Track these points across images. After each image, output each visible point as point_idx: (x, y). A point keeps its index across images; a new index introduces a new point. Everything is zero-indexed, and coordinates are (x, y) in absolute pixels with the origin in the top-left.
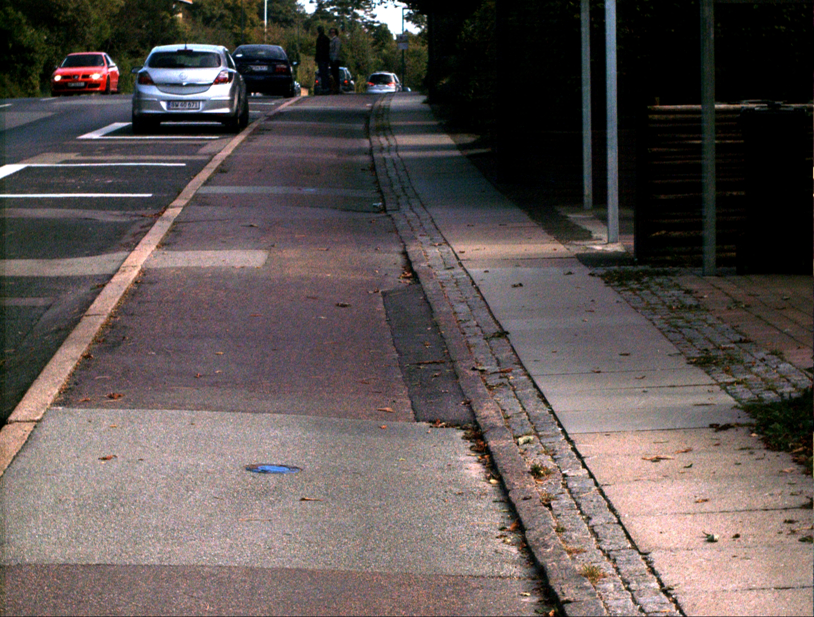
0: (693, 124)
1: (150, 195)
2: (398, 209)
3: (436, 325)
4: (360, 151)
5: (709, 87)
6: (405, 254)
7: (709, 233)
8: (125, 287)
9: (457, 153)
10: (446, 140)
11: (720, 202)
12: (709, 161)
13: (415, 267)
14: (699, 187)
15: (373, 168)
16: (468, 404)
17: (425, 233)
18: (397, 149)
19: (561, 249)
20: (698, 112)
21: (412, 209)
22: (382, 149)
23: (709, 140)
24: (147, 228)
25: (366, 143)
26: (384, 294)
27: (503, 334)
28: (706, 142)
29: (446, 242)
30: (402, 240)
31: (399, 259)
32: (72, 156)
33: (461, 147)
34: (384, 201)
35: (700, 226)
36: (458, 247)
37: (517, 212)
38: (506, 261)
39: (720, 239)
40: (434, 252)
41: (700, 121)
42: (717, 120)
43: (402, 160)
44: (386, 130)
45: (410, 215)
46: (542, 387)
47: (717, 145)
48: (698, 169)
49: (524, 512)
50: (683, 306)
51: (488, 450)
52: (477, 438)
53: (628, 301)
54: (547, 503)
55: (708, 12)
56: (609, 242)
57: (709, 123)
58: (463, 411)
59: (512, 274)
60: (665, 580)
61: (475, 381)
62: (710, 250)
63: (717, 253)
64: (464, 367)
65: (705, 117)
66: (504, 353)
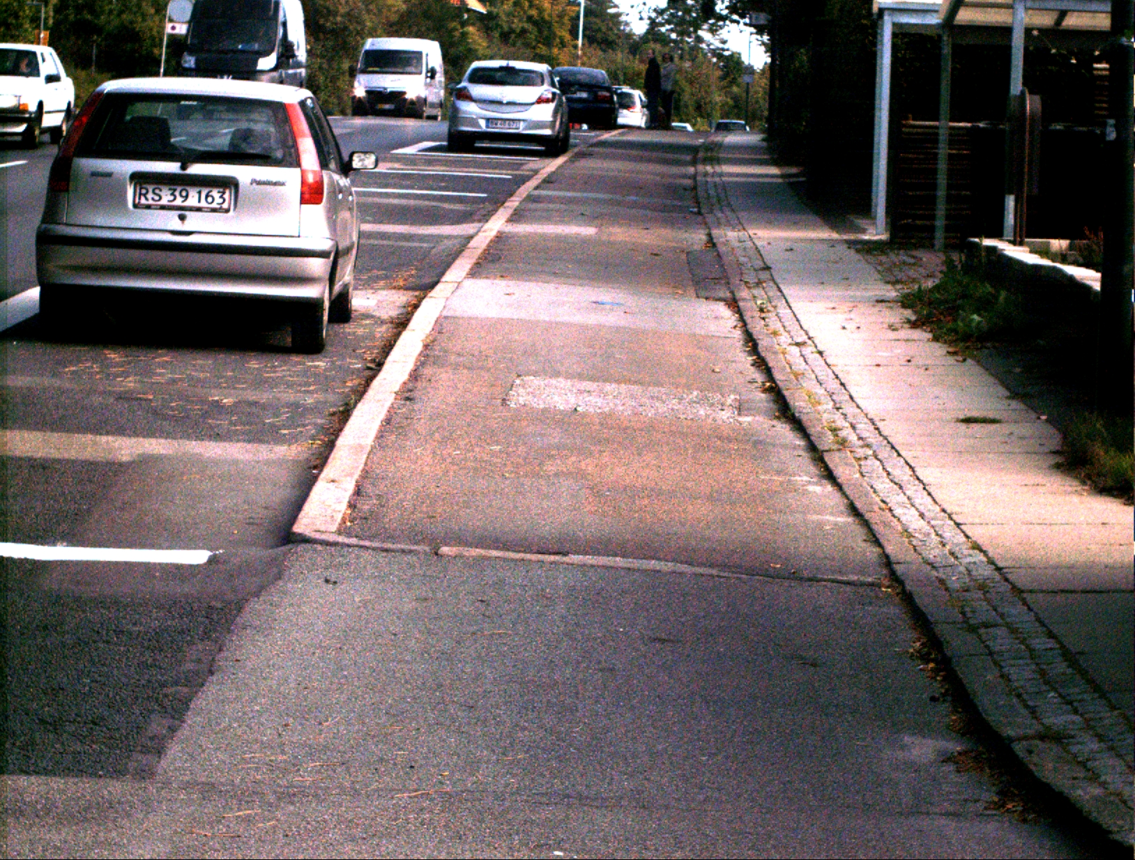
0: (932, 137)
1: (485, 195)
2: (711, 211)
3: (722, 266)
4: (685, 176)
5: (944, 107)
6: (709, 235)
7: (940, 223)
8: (489, 239)
9: (780, 180)
10: (774, 170)
11: (949, 199)
12: (942, 166)
13: (715, 241)
14: (934, 187)
15: (694, 188)
16: (732, 292)
17: (730, 225)
18: (721, 175)
19: (835, 236)
20: (937, 128)
21: (723, 212)
22: (706, 174)
23: (943, 150)
24: (493, 212)
25: (691, 170)
26: (688, 253)
27: (767, 268)
28: (941, 151)
29: (744, 229)
30: (709, 228)
31: (704, 238)
33: (782, 176)
34: (699, 207)
35: (933, 217)
36: (751, 232)
37: (812, 217)
38: (787, 239)
39: (947, 229)
40: (732, 235)
41: (937, 134)
42: (950, 135)
43: (724, 183)
44: (717, 161)
45: (720, 215)
46: (781, 286)
47: (950, 155)
48: (934, 172)
49: (748, 320)
50: (904, 263)
51: (738, 307)
52: (733, 304)
53: (867, 261)
54: (763, 319)
55: (947, 50)
56: (877, 234)
57: (943, 135)
58: (728, 295)
59: (788, 245)
60: (811, 335)
61: (740, 285)
62: (939, 235)
63: (946, 238)
64: (735, 280)
65: (941, 131)
66: (764, 275)
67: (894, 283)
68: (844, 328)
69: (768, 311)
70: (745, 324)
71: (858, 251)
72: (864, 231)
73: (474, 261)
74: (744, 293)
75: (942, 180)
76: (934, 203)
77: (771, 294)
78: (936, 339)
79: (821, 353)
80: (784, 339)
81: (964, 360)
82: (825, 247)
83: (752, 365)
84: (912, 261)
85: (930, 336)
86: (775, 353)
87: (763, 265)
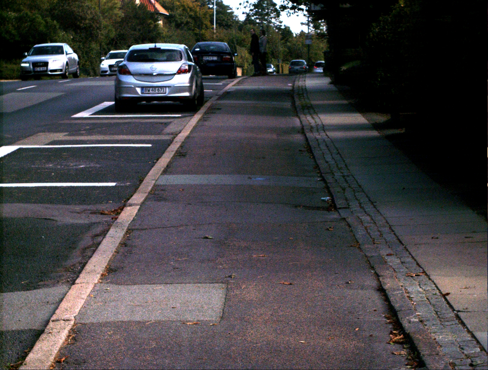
1: (113, 184)
2: (349, 208)
4: (293, 130)
9: (375, 133)
10: (358, 119)
15: (310, 149)
17: (392, 250)
18: (324, 128)
22: (311, 129)
29: (424, 271)
30: (370, 266)
32: (61, 136)
33: (376, 126)
43: (332, 141)
44: (310, 109)
45: (364, 218)
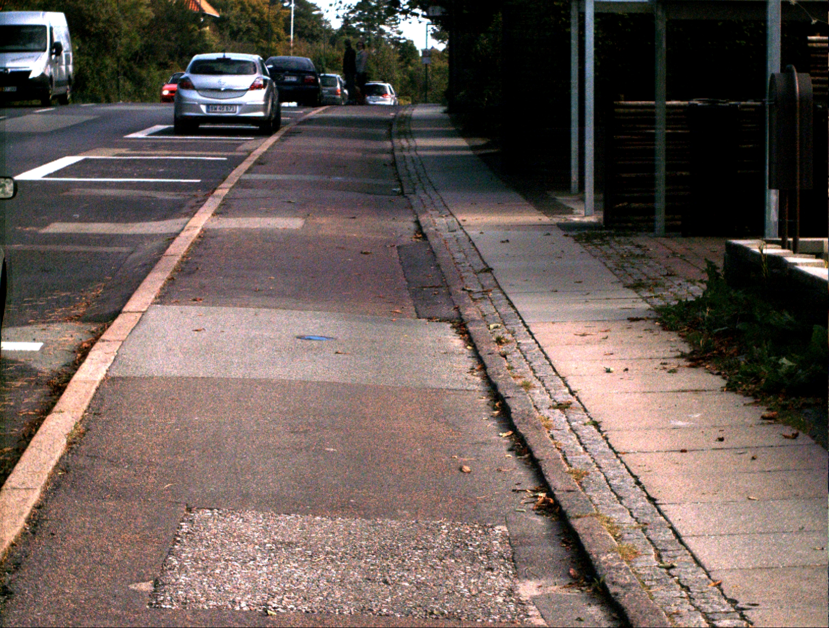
0: (648, 117)
1: (199, 181)
2: (414, 192)
3: (438, 266)
4: (383, 151)
5: (661, 86)
6: (417, 222)
7: (660, 205)
8: (191, 240)
9: (470, 153)
10: (461, 142)
11: (669, 181)
12: (660, 146)
13: (425, 230)
14: (652, 168)
15: (394, 164)
16: (457, 309)
17: (436, 208)
18: (416, 149)
19: (545, 219)
20: (653, 107)
21: (425, 192)
22: (402, 149)
23: (661, 131)
24: (201, 203)
25: (388, 144)
26: (398, 248)
27: (489, 270)
28: (658, 132)
29: (452, 214)
30: (415, 213)
31: (413, 226)
32: (124, 151)
33: (472, 148)
34: (402, 187)
35: (652, 200)
36: (460, 218)
37: (514, 195)
38: (498, 226)
39: (668, 211)
40: (440, 222)
41: (653, 114)
42: (668, 114)
43: (420, 158)
44: (408, 134)
45: (424, 196)
46: (512, 298)
47: (667, 134)
48: (652, 153)
49: (487, 360)
50: (632, 255)
51: (468, 332)
52: (461, 327)
53: (590, 252)
54: (504, 356)
55: (661, 26)
56: (586, 216)
57: (660, 116)
58: (453, 313)
59: (501, 234)
60: (573, 388)
61: (464, 297)
62: (660, 219)
63: (666, 220)
64: (457, 289)
65: (658, 111)
66: (488, 281)
67: (637, 286)
68: (608, 371)
69: (507, 342)
70: (484, 367)
71: (577, 239)
72: (570, 211)
73: (167, 275)
74: (471, 312)
75: (661, 161)
76: (653, 185)
77: (502, 310)
78: (731, 387)
79: (596, 425)
80: (538, 395)
81: (795, 436)
82: (539, 234)
83: (510, 450)
84: (638, 251)
85: (723, 383)
86: (537, 428)
87: (483, 266)
